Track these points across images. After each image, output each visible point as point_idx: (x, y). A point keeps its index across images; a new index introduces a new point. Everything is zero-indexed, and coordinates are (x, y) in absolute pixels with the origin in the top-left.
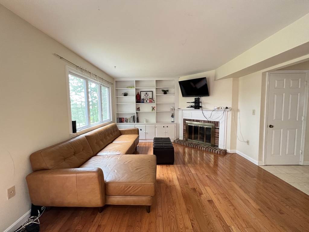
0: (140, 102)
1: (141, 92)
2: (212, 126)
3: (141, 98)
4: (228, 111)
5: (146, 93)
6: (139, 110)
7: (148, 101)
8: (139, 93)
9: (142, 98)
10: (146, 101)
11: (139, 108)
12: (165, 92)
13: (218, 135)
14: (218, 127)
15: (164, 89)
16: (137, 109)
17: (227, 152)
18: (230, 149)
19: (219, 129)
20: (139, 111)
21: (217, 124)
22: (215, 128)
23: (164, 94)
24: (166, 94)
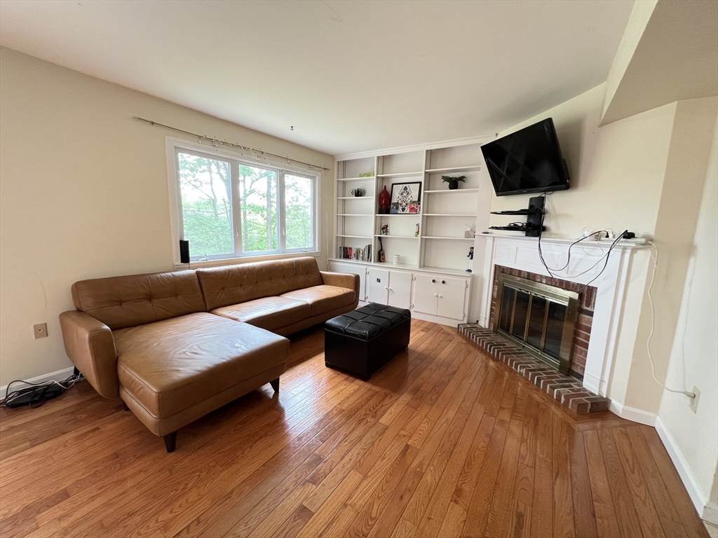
0: (388, 212)
1: (393, 184)
2: (571, 300)
3: (392, 202)
4: (634, 250)
5: (406, 188)
6: (387, 232)
7: (407, 210)
8: (389, 189)
9: (394, 200)
10: (403, 210)
11: (387, 226)
12: (454, 183)
13: (588, 338)
14: (589, 309)
15: (451, 175)
16: (383, 229)
17: (611, 409)
18: (625, 405)
19: (591, 314)
20: (386, 234)
21: (587, 294)
22: (581, 311)
23: (451, 188)
24: (456, 187)
